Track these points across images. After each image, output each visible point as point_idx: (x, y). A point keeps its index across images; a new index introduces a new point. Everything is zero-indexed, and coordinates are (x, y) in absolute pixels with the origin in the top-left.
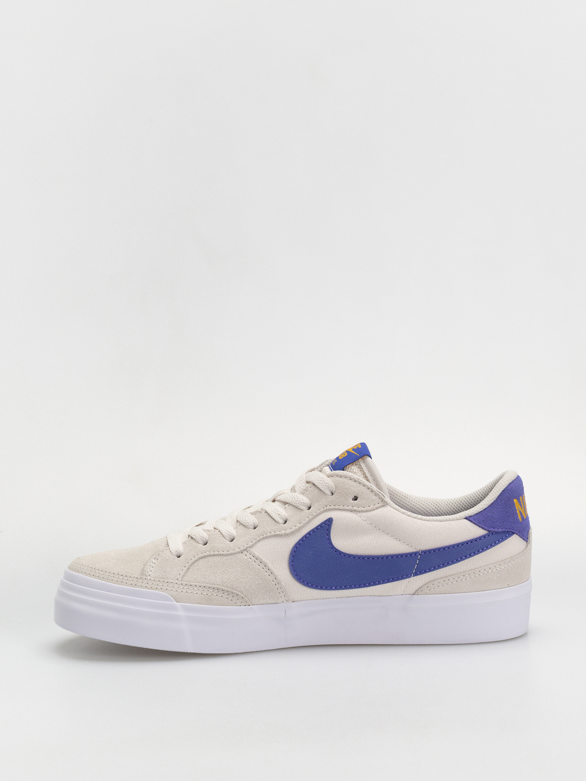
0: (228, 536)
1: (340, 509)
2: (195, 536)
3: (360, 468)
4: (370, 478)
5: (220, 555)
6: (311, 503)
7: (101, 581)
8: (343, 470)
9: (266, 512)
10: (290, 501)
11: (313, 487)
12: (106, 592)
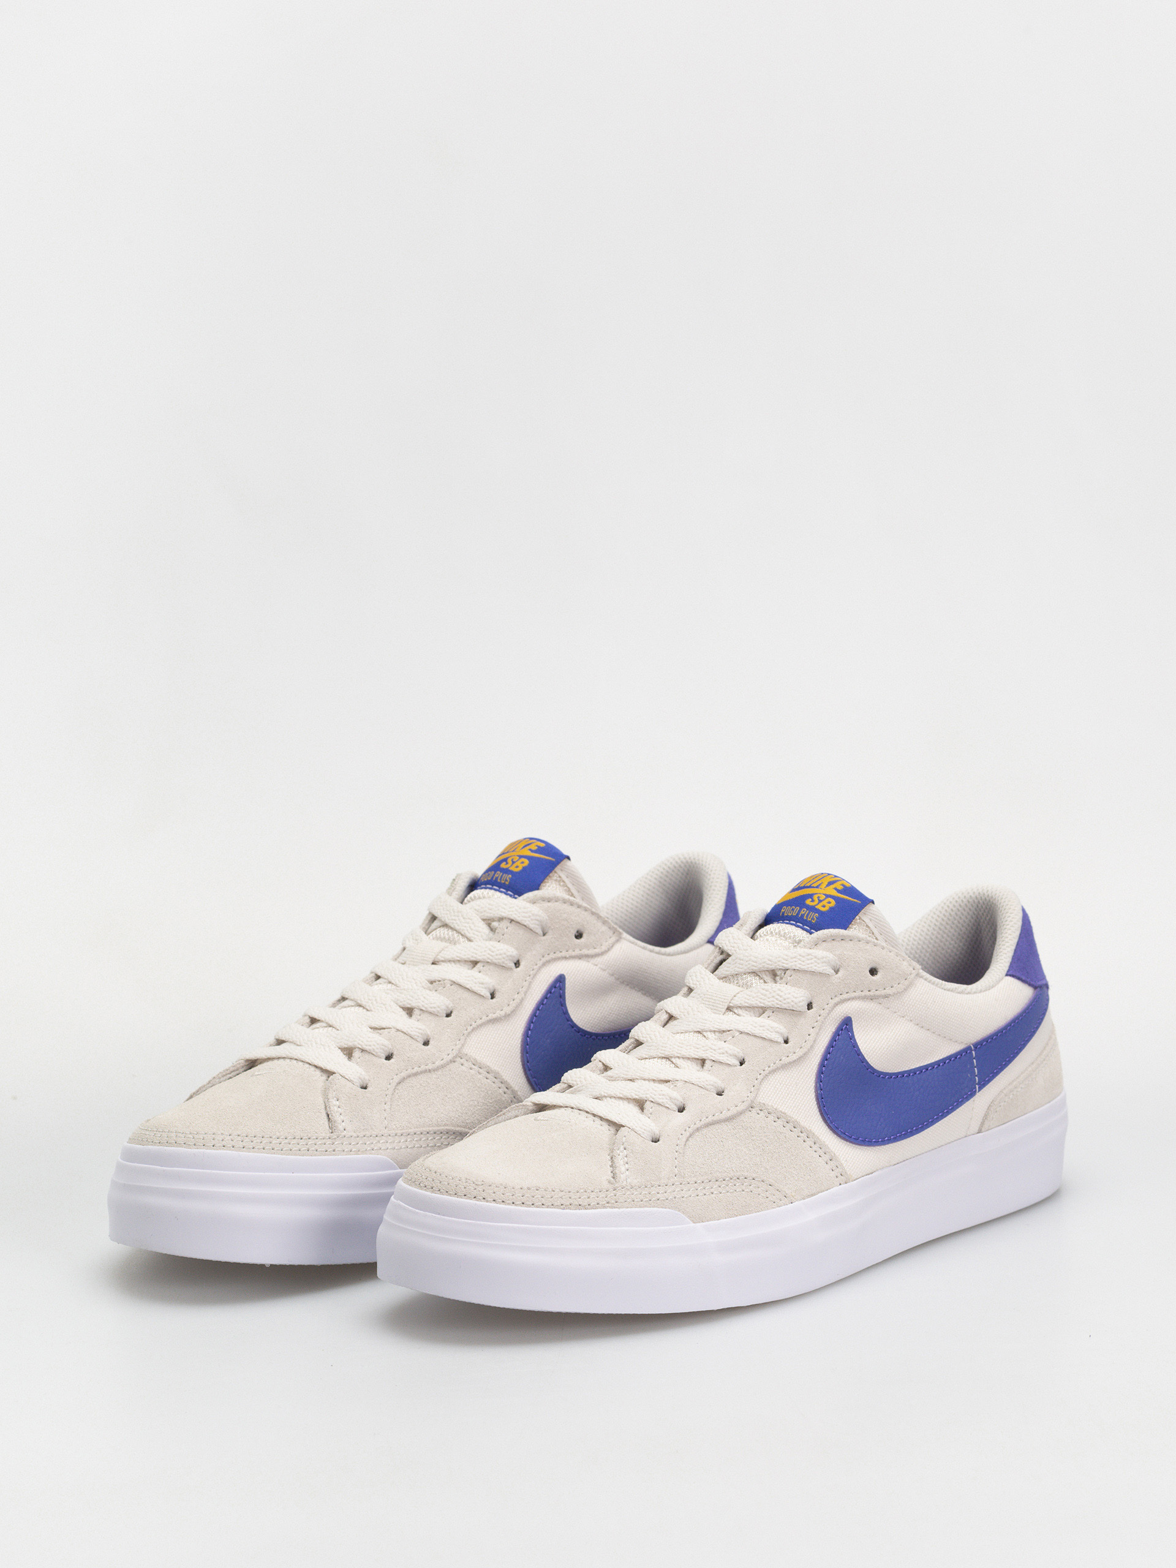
0: (420, 1035)
1: (565, 958)
2: (370, 1046)
3: (560, 881)
4: (574, 891)
5: (425, 1071)
6: (520, 955)
7: (272, 1155)
8: (538, 889)
9: (454, 983)
10: (485, 957)
11: (512, 927)
12: (289, 1174)
